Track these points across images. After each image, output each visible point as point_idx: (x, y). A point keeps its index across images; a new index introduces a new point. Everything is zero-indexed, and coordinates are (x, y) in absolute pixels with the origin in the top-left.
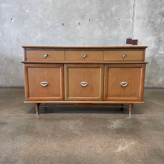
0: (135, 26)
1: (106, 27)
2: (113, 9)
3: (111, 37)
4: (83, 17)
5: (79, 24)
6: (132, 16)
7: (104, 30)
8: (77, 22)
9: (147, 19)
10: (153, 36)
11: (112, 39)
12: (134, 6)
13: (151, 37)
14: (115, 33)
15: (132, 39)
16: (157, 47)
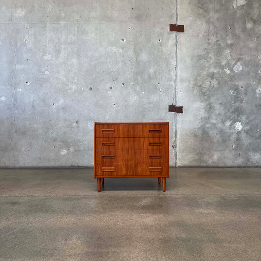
0: (179, 91)
1: (144, 92)
2: (151, 71)
3: (150, 103)
4: (115, 80)
5: (111, 88)
6: (175, 78)
7: (141, 95)
8: (108, 86)
9: (192, 82)
10: (201, 102)
11: (151, 105)
12: (176, 67)
13: (199, 103)
14: (154, 98)
15: (175, 106)
16: (207, 115)
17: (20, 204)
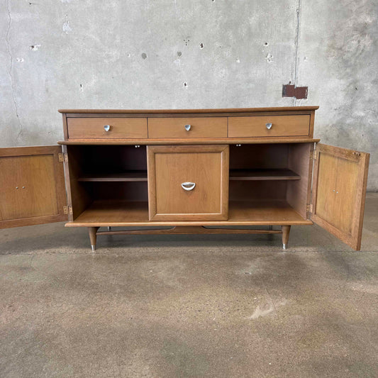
0: (302, 58)
1: (238, 61)
2: (253, 20)
3: (249, 81)
4: (187, 39)
5: (180, 54)
6: (295, 34)
7: (234, 66)
8: (175, 50)
9: (327, 42)
10: (340, 79)
11: (251, 85)
12: (298, 13)
13: (337, 81)
14: (257, 72)
15: (294, 86)
16: (349, 102)
17: (33, 270)
